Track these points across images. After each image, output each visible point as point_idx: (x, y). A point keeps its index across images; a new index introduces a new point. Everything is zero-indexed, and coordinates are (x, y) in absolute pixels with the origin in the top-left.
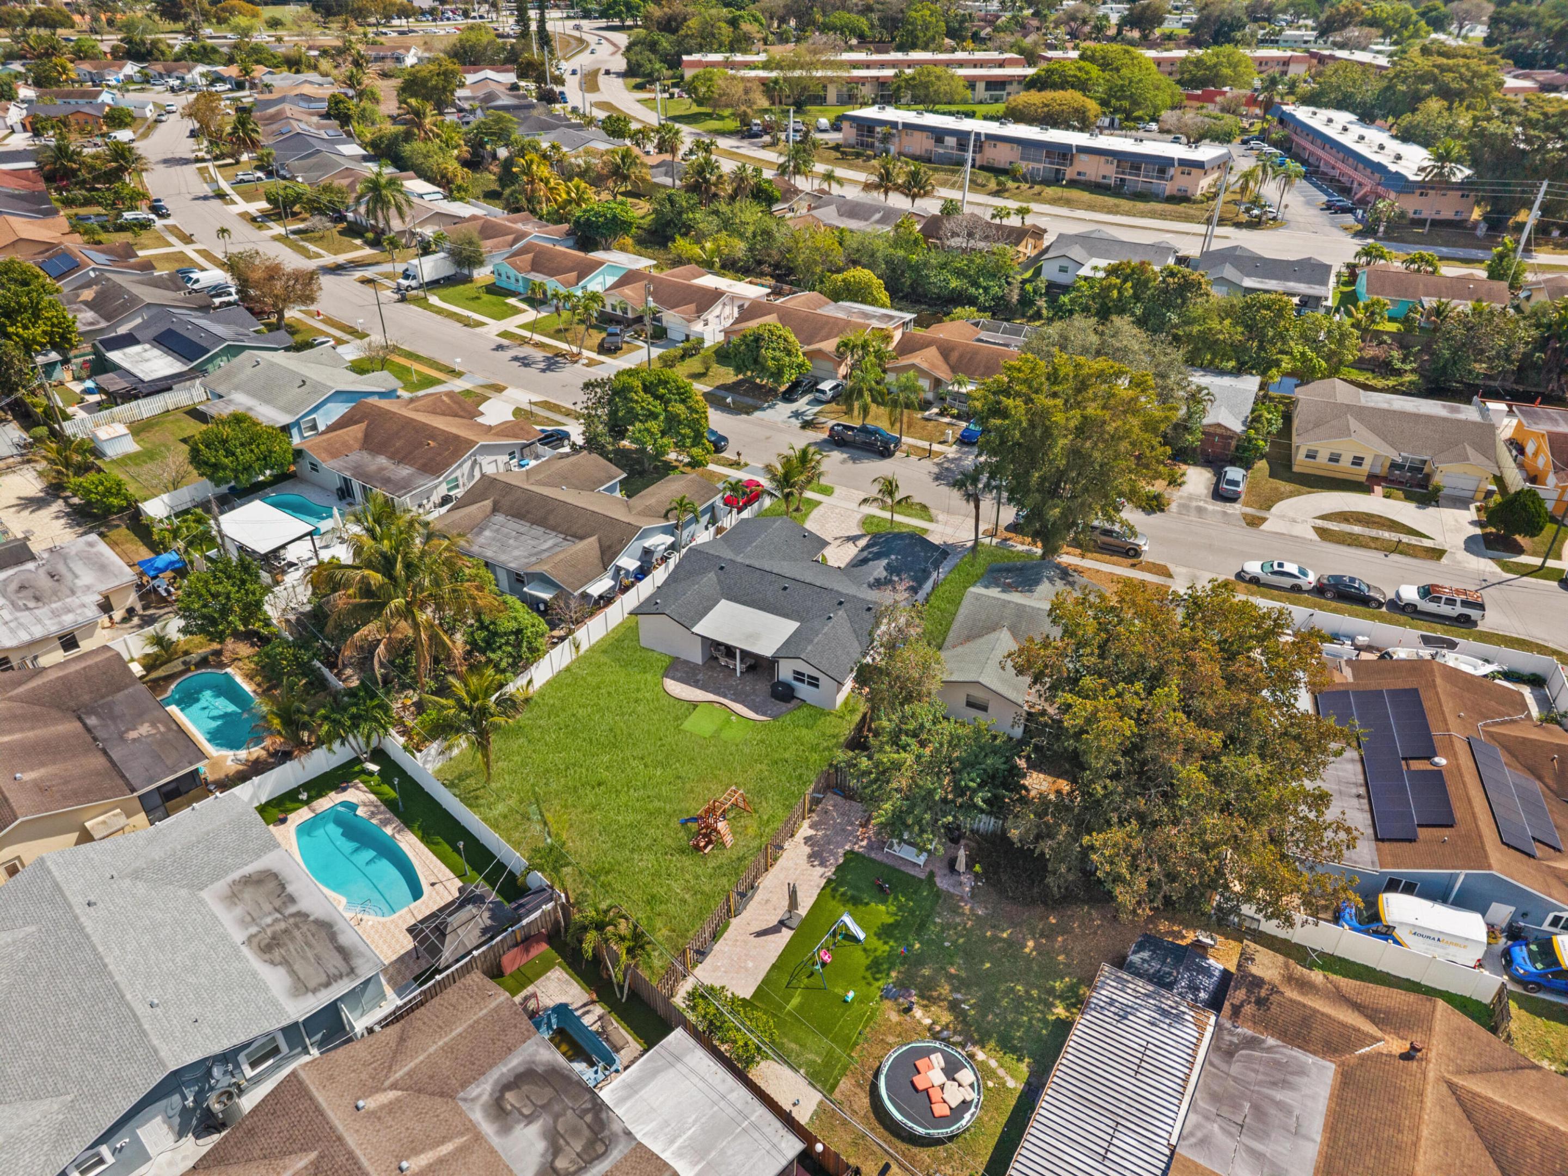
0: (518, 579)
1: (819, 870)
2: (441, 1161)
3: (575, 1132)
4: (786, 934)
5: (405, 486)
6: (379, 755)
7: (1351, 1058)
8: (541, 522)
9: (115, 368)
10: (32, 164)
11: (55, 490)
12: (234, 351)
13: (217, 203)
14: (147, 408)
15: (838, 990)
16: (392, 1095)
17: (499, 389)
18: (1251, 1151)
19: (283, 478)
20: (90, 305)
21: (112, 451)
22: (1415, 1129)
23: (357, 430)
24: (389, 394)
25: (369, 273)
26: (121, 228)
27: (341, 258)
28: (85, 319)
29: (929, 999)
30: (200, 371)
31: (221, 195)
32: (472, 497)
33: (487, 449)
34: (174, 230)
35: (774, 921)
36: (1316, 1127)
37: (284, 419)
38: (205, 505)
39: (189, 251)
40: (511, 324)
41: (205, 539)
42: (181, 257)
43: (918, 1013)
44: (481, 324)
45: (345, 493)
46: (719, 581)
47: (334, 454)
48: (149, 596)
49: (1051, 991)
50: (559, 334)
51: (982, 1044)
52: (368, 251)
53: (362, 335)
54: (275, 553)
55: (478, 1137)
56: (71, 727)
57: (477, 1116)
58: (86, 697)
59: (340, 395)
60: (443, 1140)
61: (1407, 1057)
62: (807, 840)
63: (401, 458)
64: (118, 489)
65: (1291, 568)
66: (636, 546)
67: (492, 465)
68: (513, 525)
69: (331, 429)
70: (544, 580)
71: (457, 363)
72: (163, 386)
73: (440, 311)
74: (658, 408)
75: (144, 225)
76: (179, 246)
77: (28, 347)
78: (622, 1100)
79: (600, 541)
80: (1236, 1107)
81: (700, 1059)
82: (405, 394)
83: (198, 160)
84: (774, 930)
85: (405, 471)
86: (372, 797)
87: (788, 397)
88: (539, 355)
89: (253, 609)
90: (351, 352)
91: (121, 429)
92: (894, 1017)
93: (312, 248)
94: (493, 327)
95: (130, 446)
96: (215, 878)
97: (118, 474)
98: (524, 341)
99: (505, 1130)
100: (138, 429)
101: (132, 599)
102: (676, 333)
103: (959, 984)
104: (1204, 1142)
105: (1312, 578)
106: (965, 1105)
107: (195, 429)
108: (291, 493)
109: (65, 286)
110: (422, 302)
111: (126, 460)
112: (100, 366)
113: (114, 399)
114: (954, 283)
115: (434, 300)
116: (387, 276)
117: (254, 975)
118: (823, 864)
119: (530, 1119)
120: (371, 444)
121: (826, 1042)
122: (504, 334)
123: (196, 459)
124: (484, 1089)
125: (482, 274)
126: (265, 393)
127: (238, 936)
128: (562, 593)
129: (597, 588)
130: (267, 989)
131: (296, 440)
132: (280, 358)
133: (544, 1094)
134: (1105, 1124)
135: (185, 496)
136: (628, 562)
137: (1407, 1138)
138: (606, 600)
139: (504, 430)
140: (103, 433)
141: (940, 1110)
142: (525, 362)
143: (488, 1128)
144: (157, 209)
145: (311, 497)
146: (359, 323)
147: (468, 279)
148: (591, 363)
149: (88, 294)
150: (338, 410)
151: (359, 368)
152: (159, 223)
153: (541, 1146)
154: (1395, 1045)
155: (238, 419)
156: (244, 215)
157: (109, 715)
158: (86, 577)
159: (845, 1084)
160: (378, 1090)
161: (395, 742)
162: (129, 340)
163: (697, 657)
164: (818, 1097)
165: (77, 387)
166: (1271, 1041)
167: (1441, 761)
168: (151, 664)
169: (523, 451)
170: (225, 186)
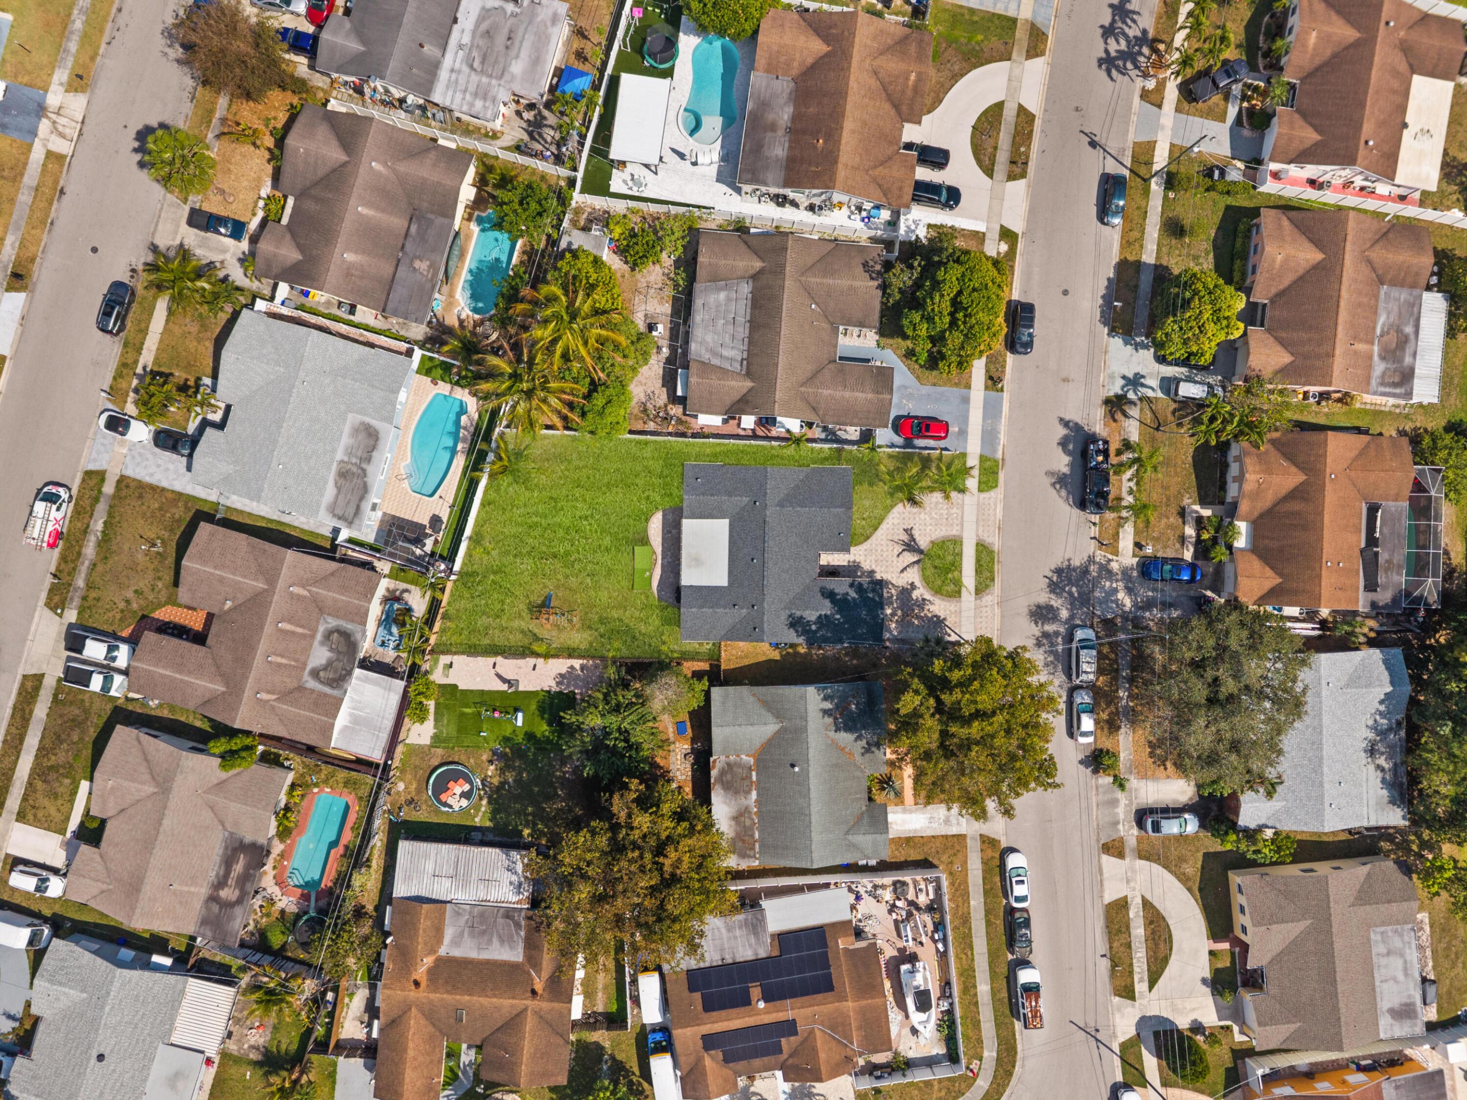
1: (553, 684)
2: (293, 633)
3: (336, 671)
4: (504, 687)
7: (527, 967)
8: (755, 325)
15: (485, 727)
16: (305, 593)
18: (462, 932)
22: (495, 996)
29: (502, 771)
35: (508, 677)
36: (485, 955)
43: (492, 767)
46: (743, 509)
49: (535, 824)
51: (489, 803)
55: (313, 637)
56: (402, 224)
57: (321, 629)
58: (425, 205)
60: (302, 626)
61: (534, 992)
62: (572, 667)
63: (795, 128)
68: (741, 308)
78: (358, 678)
79: (750, 390)
80: (481, 923)
81: (395, 699)
84: (504, 680)
85: (779, 149)
86: (476, 416)
92: (485, 757)
96: (359, 412)
99: (322, 644)
103: (518, 781)
104: (458, 914)
106: (450, 807)
117: (326, 483)
118: (558, 684)
119: (331, 650)
120: (804, 81)
121: (454, 734)
124: (333, 622)
127: (340, 455)
130: (322, 495)
133: (343, 648)
134: (451, 872)
137: (489, 993)
141: (443, 797)
143: (319, 637)
153: (323, 661)
154: (539, 986)
157: (423, 233)
158: (521, 62)
159: (440, 751)
160: (303, 587)
164: (428, 742)
166: (523, 933)
167: (761, 1005)
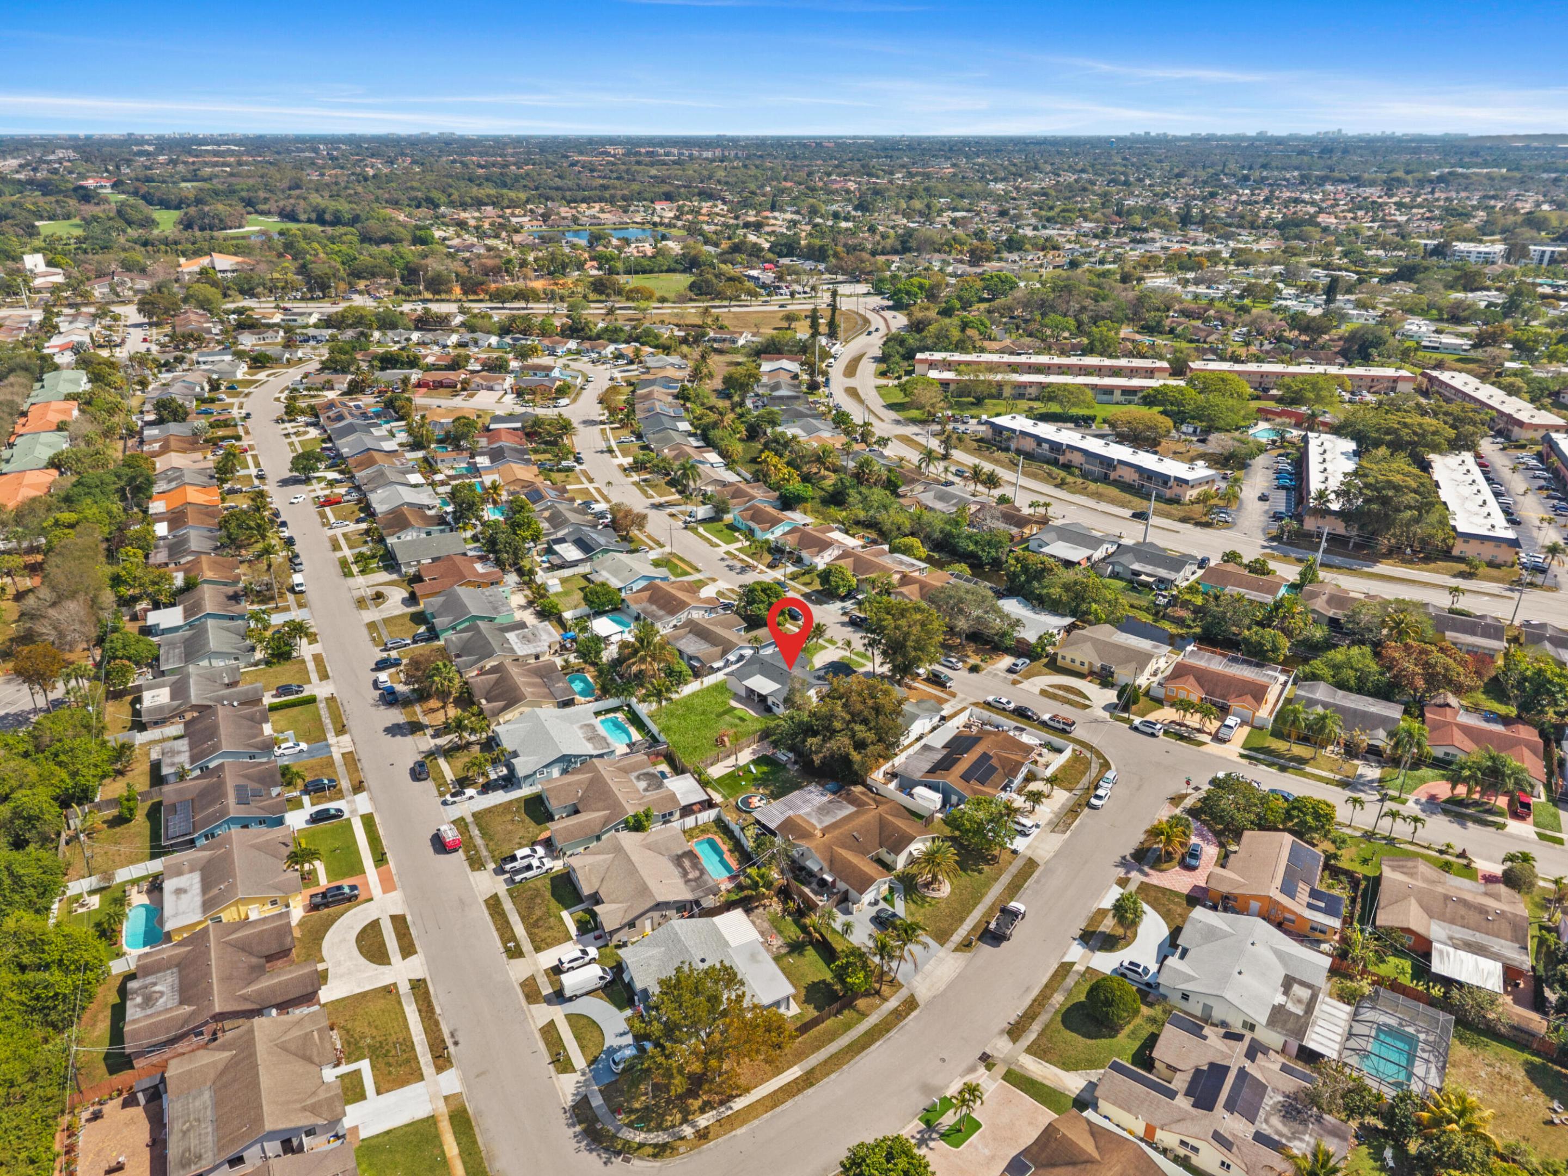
0: (691, 658)
1: (752, 756)
2: (622, 781)
3: (655, 785)
4: (734, 769)
5: (659, 619)
6: (629, 706)
8: (704, 638)
9: (555, 553)
10: (519, 425)
11: (530, 603)
12: (606, 551)
13: (607, 455)
14: (567, 573)
17: (714, 580)
19: (615, 609)
20: (548, 519)
21: (552, 590)
23: (647, 593)
24: (664, 579)
25: (674, 510)
26: (559, 470)
27: (663, 500)
28: (545, 525)
30: (590, 559)
31: (610, 451)
32: (683, 626)
33: (695, 608)
34: (584, 472)
35: (732, 764)
36: (839, 818)
37: (620, 585)
38: (588, 616)
39: (591, 487)
40: (732, 548)
41: (584, 629)
42: (586, 492)
44: (718, 546)
45: (637, 618)
46: (761, 668)
47: (636, 602)
48: (563, 647)
50: (752, 556)
52: (677, 496)
53: (661, 546)
54: (607, 638)
55: (631, 781)
56: (538, 680)
57: (632, 778)
58: (543, 673)
59: (645, 578)
60: (624, 778)
62: (753, 749)
63: (661, 607)
64: (555, 606)
65: (1004, 700)
66: (738, 653)
67: (696, 615)
68: (695, 638)
69: (638, 591)
70: (698, 659)
71: (700, 566)
72: (575, 564)
73: (702, 536)
74: (765, 598)
75: (570, 469)
76: (587, 485)
77: (524, 539)
78: (668, 782)
79: (724, 648)
82: (673, 578)
83: (602, 423)
84: (731, 766)
85: (661, 613)
86: (624, 716)
87: (843, 599)
88: (739, 565)
89: (598, 653)
90: (653, 555)
91: (557, 581)
93: (650, 492)
94: (724, 547)
95: (559, 589)
96: (577, 724)
97: (555, 600)
98: (735, 557)
99: (638, 781)
100: (563, 581)
101: (557, 647)
102: (807, 562)
105: (1012, 706)
107: (584, 583)
108: (617, 616)
109: (537, 507)
110: (694, 530)
111: (557, 594)
112: (549, 551)
113: (553, 568)
114: (972, 547)
115: (701, 530)
116: (682, 513)
118: (754, 755)
120: (651, 600)
121: (730, 791)
122: (728, 553)
123: (585, 598)
125: (728, 518)
126: (615, 573)
128: (703, 665)
129: (715, 665)
131: (623, 595)
132: (624, 557)
133: (649, 778)
135: (578, 612)
136: (732, 658)
138: (719, 669)
139: (709, 600)
140: (550, 582)
142: (731, 568)
143: (634, 780)
144: (578, 460)
145: (625, 618)
146: (662, 540)
147: (721, 519)
148: (762, 572)
149: (546, 514)
150: (642, 584)
151: (656, 564)
152: (578, 468)
153: (645, 785)
155: (603, 585)
156: (620, 466)
157: (550, 679)
158: (544, 636)
161: (634, 700)
162: (562, 541)
163: (743, 693)
165: (539, 559)
166: (844, 802)
167: (965, 755)
168: (563, 668)
169: (712, 610)
170: (613, 444)
